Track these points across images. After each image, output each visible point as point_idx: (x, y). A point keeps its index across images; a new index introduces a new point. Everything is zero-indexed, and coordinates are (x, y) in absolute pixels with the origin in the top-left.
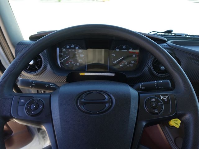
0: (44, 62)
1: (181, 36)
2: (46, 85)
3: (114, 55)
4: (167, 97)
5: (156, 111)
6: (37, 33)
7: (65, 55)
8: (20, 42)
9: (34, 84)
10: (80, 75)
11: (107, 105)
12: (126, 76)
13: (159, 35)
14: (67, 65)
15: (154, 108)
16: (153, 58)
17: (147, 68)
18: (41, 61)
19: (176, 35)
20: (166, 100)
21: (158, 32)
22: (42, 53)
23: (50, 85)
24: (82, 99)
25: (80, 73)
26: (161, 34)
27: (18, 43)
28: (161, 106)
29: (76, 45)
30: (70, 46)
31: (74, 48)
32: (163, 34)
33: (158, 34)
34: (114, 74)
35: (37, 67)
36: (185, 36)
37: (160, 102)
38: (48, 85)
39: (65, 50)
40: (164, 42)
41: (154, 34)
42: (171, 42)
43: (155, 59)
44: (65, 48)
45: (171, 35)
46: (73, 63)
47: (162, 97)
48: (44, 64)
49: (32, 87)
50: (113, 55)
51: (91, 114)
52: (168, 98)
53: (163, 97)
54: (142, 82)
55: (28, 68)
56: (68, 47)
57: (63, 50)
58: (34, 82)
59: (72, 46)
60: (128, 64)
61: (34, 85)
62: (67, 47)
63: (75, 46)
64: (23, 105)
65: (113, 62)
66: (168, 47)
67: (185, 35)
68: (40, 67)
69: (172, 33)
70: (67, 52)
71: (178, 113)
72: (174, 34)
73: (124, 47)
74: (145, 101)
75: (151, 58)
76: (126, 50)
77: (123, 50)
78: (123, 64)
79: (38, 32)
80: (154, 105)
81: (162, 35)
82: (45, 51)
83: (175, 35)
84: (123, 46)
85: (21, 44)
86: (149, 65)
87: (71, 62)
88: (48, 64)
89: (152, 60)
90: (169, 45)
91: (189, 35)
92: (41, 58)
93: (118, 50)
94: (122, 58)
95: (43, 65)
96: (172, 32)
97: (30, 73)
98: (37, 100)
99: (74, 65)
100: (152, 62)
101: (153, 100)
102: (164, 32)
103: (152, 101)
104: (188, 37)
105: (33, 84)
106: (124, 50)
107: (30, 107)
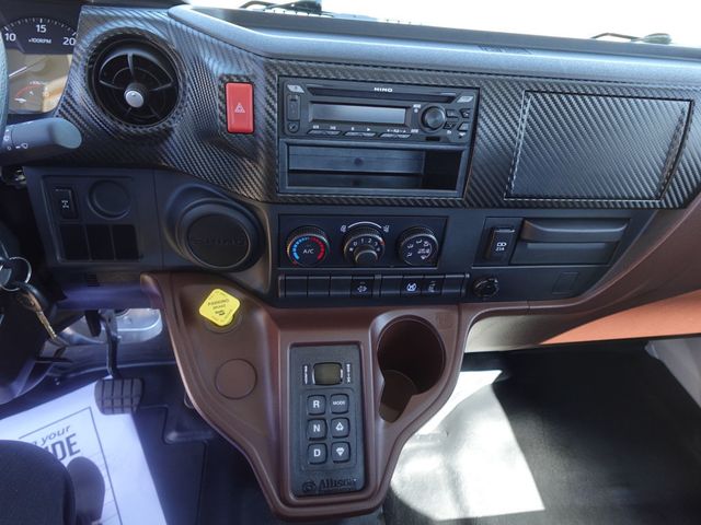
73: (41, 28)
76: (49, 41)
77: (34, 41)
78: (31, 94)
84: (37, 22)
93: (11, 37)
94: (25, 68)
106: (41, 41)
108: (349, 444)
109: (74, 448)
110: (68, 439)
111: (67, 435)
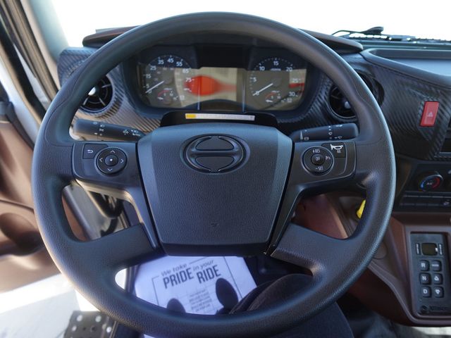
0: (116, 90)
1: (400, 40)
2: (124, 132)
3: (254, 78)
4: (341, 146)
5: (320, 168)
6: (94, 33)
7: (156, 79)
8: (65, 50)
9: (102, 128)
10: (187, 118)
11: (236, 158)
12: (277, 120)
13: (354, 38)
14: (161, 98)
15: (318, 164)
16: (330, 84)
17: (319, 104)
18: (110, 88)
19: (390, 39)
20: (339, 152)
21: (351, 32)
22: (111, 71)
23: (132, 133)
24: (192, 147)
25: (186, 114)
26: (357, 35)
27: (63, 52)
28: (330, 161)
29: (177, 57)
30: (166, 61)
31: (174, 65)
32: (363, 36)
33: (352, 36)
34: (254, 117)
35: (101, 101)
36: (410, 41)
37: (329, 155)
38: (127, 132)
39: (155, 69)
40: (358, 51)
41: (343, 36)
42: (370, 52)
43: (334, 86)
44: (156, 64)
45: (380, 38)
46: (171, 95)
47: (332, 147)
48: (116, 95)
49: (98, 135)
50: (252, 80)
51: (209, 172)
52: (344, 148)
53: (335, 147)
54: (305, 128)
55: (84, 103)
56: (161, 62)
57: (151, 69)
58: (101, 126)
59: (169, 60)
60: (282, 99)
61: (103, 130)
62: (158, 62)
63: (176, 60)
64: (92, 157)
65: (252, 94)
66: (363, 61)
67: (409, 39)
68: (107, 102)
69: (381, 35)
70: (159, 73)
71: (358, 172)
72: (385, 37)
73: (276, 63)
74: (302, 154)
75: (326, 84)
76: (280, 70)
77: (273, 69)
78: (272, 97)
79: (96, 31)
80: (318, 159)
81: (359, 38)
82: (117, 68)
83: (388, 38)
84: (274, 60)
85: (69, 54)
86: (323, 98)
87: (168, 93)
88: (124, 95)
89: (329, 88)
90: (364, 58)
91: (419, 40)
92: (109, 83)
93: (262, 68)
94: (271, 85)
95: (114, 96)
96: (382, 33)
97: (89, 112)
98: (115, 149)
99: (175, 99)
100: (327, 92)
101: (317, 151)
102: (365, 33)
103: (315, 153)
104: (415, 42)
105: (100, 130)
106: (276, 69)
107: (104, 160)
108: (443, 288)
109: (218, 273)
110: (214, 267)
111: (213, 265)
